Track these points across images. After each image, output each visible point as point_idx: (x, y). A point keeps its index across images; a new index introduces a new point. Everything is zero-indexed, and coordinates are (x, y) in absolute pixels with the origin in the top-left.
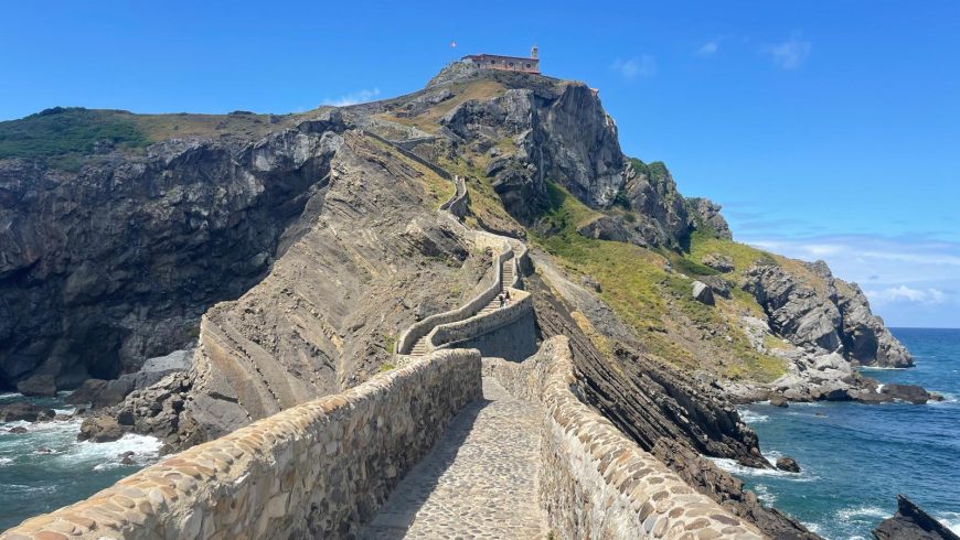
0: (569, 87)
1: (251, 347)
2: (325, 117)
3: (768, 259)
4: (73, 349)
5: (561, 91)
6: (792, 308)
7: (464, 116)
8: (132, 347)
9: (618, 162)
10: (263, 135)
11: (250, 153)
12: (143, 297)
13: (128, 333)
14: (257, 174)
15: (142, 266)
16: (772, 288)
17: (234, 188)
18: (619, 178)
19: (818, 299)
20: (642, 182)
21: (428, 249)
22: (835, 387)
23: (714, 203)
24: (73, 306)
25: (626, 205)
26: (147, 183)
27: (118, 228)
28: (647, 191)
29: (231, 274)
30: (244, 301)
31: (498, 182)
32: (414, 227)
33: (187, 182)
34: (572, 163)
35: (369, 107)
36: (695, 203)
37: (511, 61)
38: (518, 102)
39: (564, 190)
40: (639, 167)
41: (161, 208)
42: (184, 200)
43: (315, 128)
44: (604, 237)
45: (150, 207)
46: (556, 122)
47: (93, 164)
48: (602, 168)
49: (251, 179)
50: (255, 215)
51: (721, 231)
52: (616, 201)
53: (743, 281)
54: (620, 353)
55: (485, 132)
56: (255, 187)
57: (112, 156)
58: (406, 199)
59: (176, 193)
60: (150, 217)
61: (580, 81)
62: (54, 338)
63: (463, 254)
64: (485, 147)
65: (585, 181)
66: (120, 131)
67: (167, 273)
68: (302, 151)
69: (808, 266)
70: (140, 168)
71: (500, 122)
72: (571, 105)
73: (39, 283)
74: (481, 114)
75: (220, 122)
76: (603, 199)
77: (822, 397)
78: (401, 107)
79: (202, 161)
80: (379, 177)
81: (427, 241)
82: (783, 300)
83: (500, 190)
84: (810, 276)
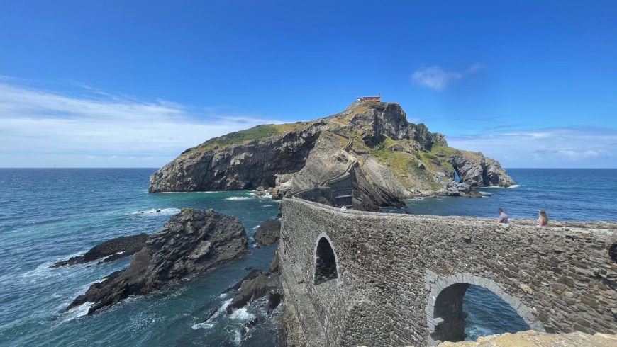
0: (389, 105)
1: (302, 182)
2: (319, 122)
3: (458, 153)
4: (266, 181)
5: (386, 106)
6: (465, 168)
7: (355, 118)
8: (277, 181)
9: (406, 124)
10: (305, 128)
11: (302, 133)
12: (279, 169)
13: (277, 177)
14: (303, 138)
15: (278, 163)
16: (458, 161)
17: (298, 142)
18: (406, 130)
19: (475, 165)
20: (414, 131)
21: (339, 159)
22: (454, 192)
23: (443, 134)
24: (266, 171)
25: (408, 138)
26: (279, 143)
27: (273, 153)
28: (415, 133)
29: (298, 163)
30: (300, 172)
31: (364, 136)
32: (336, 154)
33: (288, 141)
34: (390, 127)
35: (331, 117)
36: (435, 135)
37: (372, 98)
38: (371, 113)
39: (386, 136)
40: (413, 126)
41: (282, 148)
42: (287, 147)
43: (317, 125)
44: (395, 150)
45: (280, 148)
46: (384, 115)
47: (267, 139)
48: (400, 127)
49: (302, 139)
50: (303, 149)
51: (444, 143)
52: (404, 137)
53: (448, 159)
54: (374, 184)
55: (360, 122)
56: (303, 141)
57: (272, 137)
58: (335, 147)
59: (285, 145)
60: (280, 151)
61: (393, 102)
62: (262, 179)
63: (347, 160)
64: (361, 127)
65: (394, 132)
66: (272, 130)
67: (284, 163)
68: (314, 132)
69: (475, 154)
70: (277, 139)
71: (365, 119)
72: (390, 110)
73: (258, 167)
74: (360, 117)
75: (294, 125)
76: (400, 137)
77: (451, 195)
78: (339, 117)
79: (291, 137)
80: (329, 142)
81: (339, 158)
82: (462, 165)
83: (364, 139)
84: (475, 157)
